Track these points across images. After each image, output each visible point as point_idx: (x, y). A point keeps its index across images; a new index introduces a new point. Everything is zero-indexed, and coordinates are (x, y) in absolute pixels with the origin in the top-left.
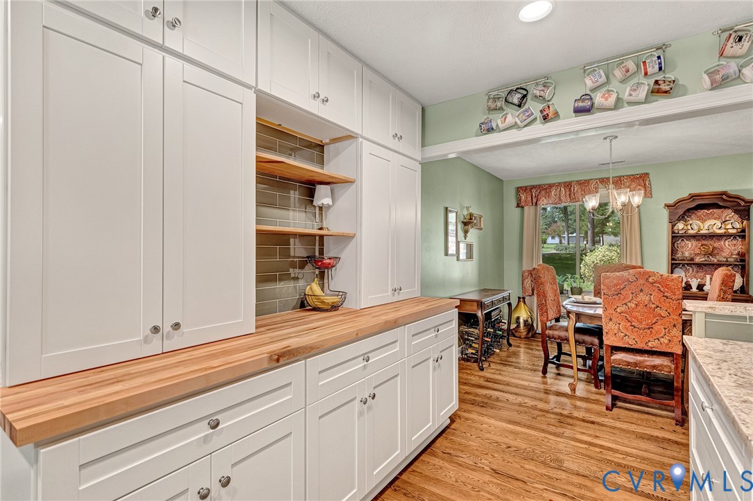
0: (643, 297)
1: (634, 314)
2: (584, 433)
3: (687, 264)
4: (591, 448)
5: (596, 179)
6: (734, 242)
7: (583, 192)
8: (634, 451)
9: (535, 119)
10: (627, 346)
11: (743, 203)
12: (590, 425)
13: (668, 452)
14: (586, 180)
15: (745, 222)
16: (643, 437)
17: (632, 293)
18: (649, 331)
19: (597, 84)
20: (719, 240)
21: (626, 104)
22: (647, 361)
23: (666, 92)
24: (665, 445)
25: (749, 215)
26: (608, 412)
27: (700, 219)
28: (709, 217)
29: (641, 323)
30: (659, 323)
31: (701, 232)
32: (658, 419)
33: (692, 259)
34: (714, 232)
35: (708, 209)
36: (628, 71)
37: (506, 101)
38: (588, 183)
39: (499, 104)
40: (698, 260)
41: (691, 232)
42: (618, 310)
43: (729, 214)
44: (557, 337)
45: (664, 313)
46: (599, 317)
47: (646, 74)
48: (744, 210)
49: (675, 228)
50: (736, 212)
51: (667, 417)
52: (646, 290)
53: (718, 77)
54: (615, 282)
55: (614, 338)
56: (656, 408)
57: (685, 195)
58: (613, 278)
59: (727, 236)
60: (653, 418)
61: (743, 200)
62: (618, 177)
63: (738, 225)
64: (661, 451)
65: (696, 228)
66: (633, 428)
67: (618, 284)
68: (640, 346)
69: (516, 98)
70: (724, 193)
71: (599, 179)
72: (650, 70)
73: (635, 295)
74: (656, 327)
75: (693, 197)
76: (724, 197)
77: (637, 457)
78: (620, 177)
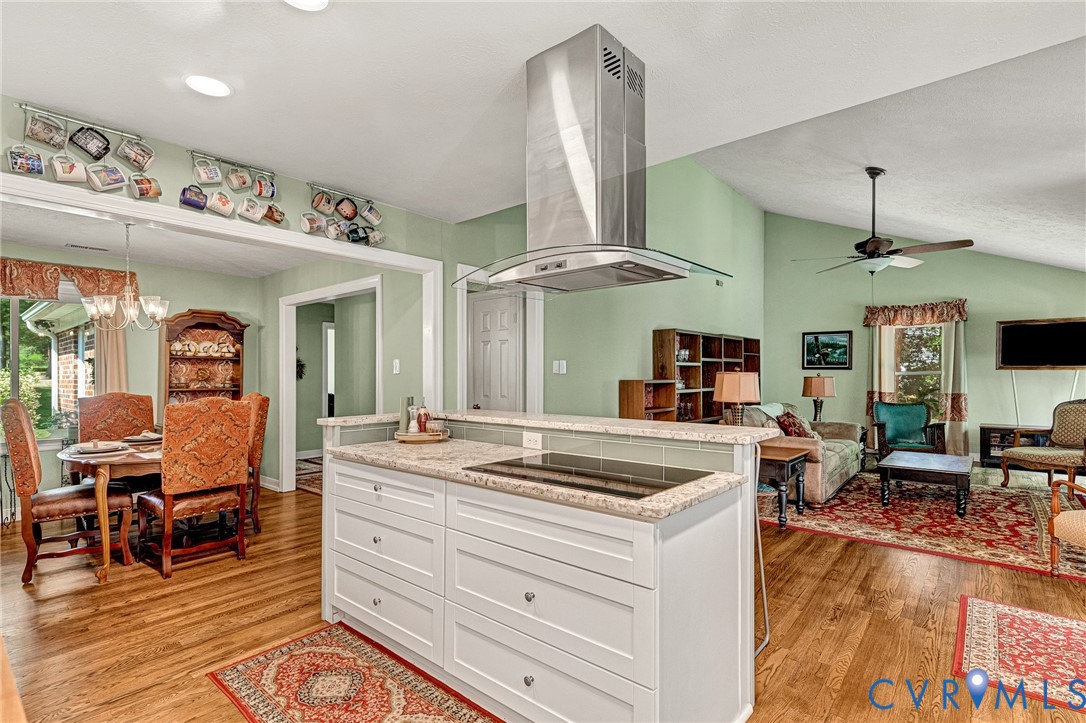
0: (215, 429)
1: (204, 450)
2: (167, 609)
3: (181, 392)
4: (190, 616)
5: (55, 265)
6: (227, 367)
7: (29, 282)
8: (230, 596)
9: (121, 189)
10: (193, 490)
11: (238, 327)
12: (164, 600)
13: (256, 582)
14: (37, 263)
15: (238, 346)
16: (224, 581)
17: (203, 426)
18: (218, 467)
19: (211, 181)
20: (213, 364)
21: (237, 217)
22: (214, 501)
23: (277, 221)
24: (249, 578)
25: (242, 340)
26: (168, 579)
27: (195, 339)
28: (206, 338)
29: (211, 459)
30: (229, 455)
31: (199, 355)
32: (221, 563)
33: (188, 387)
34: (211, 356)
35: (203, 329)
36: (244, 183)
37: (71, 139)
38: (41, 268)
39: (58, 139)
40: (194, 386)
41: (189, 354)
42: (186, 448)
43: (223, 335)
44: (45, 515)
45: (233, 443)
46: (157, 463)
47: (260, 194)
48: (237, 334)
49: (172, 348)
50: (232, 334)
51: (226, 558)
52: (218, 419)
53: (315, 226)
54: (185, 414)
55: (179, 484)
56: (211, 555)
57: (184, 310)
58: (183, 410)
59: (222, 359)
60: (216, 564)
61: (239, 323)
62: (92, 269)
63: (233, 350)
64: (249, 584)
65: (193, 349)
66: (208, 580)
67: (188, 416)
68: (209, 485)
69: (94, 145)
70: (223, 314)
71: (61, 266)
72: (264, 193)
73: (206, 427)
74: (225, 461)
75: (193, 313)
76: (223, 318)
77: (237, 598)
78: (96, 270)
